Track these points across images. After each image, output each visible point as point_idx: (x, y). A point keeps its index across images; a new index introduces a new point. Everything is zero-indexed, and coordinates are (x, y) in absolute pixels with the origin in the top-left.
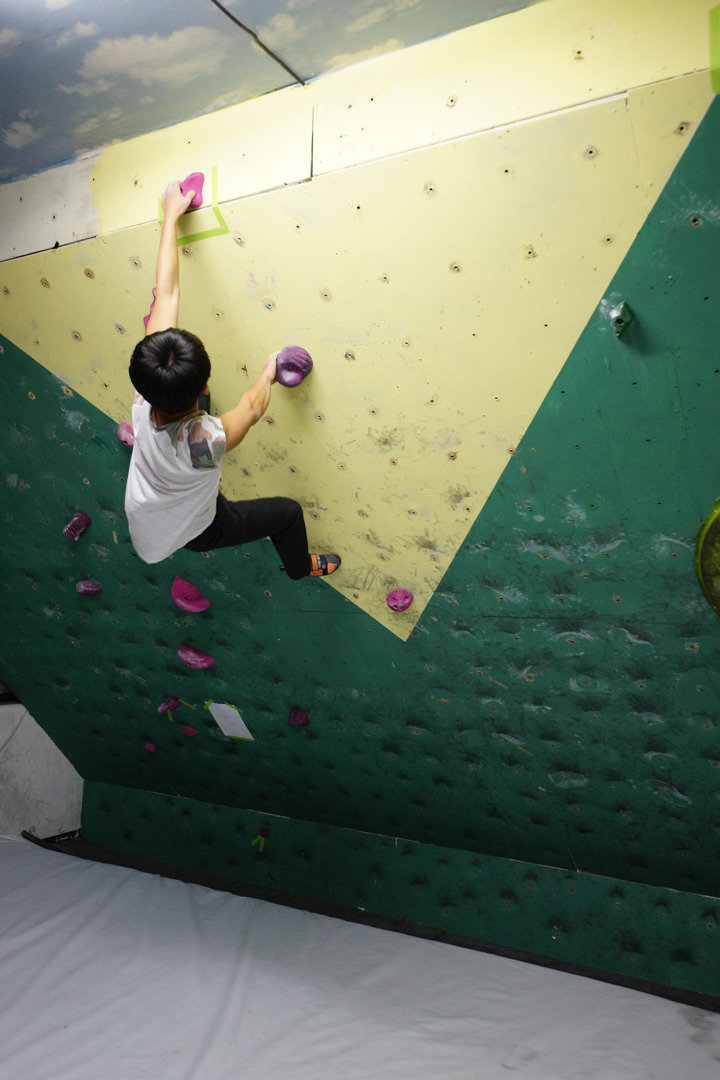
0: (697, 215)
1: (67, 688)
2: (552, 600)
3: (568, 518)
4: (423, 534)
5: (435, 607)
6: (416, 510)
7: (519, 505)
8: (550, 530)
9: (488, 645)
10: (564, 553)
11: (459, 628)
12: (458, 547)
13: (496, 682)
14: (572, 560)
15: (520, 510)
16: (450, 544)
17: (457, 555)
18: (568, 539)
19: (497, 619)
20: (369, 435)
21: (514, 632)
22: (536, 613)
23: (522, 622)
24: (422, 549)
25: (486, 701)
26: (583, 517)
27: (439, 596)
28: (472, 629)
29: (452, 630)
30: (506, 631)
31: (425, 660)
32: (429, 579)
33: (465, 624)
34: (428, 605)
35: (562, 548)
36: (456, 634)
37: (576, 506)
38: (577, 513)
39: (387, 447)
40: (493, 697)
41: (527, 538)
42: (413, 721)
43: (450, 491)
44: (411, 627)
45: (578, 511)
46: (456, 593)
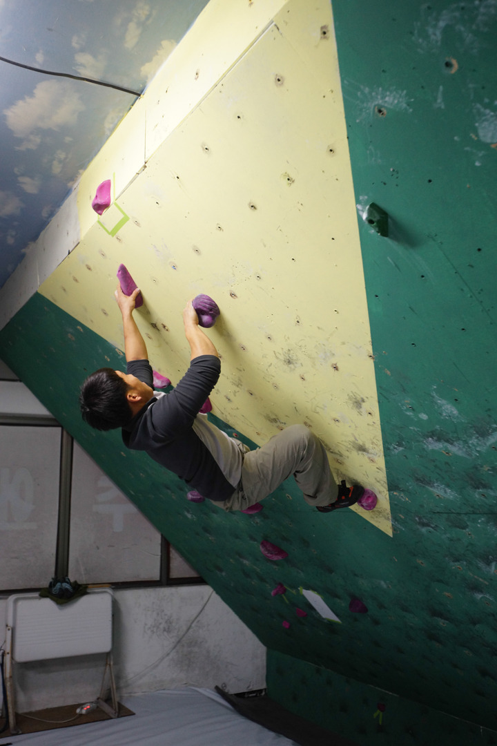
0: (378, 105)
1: (224, 574)
2: (477, 496)
3: (444, 414)
4: (353, 439)
5: (396, 505)
6: (338, 418)
7: (402, 405)
8: (438, 427)
9: (451, 540)
10: (460, 449)
11: (424, 525)
12: (381, 448)
13: (476, 577)
14: (470, 455)
15: (406, 411)
16: (375, 446)
17: (385, 456)
18: (455, 435)
19: (446, 515)
20: (277, 358)
21: (464, 528)
22: (472, 509)
23: (466, 518)
24: (360, 453)
25: (479, 596)
26: (455, 412)
27: (393, 494)
28: (433, 526)
29: (419, 527)
30: (458, 527)
31: (414, 555)
32: (378, 479)
33: (425, 521)
34: (390, 503)
35: (455, 443)
36: (424, 530)
37: (444, 402)
38: (449, 409)
39: (292, 366)
40: (482, 592)
41: (426, 436)
42: (435, 613)
43: (350, 398)
44: (389, 523)
45: (449, 406)
46: (403, 491)
